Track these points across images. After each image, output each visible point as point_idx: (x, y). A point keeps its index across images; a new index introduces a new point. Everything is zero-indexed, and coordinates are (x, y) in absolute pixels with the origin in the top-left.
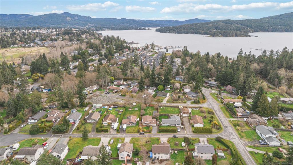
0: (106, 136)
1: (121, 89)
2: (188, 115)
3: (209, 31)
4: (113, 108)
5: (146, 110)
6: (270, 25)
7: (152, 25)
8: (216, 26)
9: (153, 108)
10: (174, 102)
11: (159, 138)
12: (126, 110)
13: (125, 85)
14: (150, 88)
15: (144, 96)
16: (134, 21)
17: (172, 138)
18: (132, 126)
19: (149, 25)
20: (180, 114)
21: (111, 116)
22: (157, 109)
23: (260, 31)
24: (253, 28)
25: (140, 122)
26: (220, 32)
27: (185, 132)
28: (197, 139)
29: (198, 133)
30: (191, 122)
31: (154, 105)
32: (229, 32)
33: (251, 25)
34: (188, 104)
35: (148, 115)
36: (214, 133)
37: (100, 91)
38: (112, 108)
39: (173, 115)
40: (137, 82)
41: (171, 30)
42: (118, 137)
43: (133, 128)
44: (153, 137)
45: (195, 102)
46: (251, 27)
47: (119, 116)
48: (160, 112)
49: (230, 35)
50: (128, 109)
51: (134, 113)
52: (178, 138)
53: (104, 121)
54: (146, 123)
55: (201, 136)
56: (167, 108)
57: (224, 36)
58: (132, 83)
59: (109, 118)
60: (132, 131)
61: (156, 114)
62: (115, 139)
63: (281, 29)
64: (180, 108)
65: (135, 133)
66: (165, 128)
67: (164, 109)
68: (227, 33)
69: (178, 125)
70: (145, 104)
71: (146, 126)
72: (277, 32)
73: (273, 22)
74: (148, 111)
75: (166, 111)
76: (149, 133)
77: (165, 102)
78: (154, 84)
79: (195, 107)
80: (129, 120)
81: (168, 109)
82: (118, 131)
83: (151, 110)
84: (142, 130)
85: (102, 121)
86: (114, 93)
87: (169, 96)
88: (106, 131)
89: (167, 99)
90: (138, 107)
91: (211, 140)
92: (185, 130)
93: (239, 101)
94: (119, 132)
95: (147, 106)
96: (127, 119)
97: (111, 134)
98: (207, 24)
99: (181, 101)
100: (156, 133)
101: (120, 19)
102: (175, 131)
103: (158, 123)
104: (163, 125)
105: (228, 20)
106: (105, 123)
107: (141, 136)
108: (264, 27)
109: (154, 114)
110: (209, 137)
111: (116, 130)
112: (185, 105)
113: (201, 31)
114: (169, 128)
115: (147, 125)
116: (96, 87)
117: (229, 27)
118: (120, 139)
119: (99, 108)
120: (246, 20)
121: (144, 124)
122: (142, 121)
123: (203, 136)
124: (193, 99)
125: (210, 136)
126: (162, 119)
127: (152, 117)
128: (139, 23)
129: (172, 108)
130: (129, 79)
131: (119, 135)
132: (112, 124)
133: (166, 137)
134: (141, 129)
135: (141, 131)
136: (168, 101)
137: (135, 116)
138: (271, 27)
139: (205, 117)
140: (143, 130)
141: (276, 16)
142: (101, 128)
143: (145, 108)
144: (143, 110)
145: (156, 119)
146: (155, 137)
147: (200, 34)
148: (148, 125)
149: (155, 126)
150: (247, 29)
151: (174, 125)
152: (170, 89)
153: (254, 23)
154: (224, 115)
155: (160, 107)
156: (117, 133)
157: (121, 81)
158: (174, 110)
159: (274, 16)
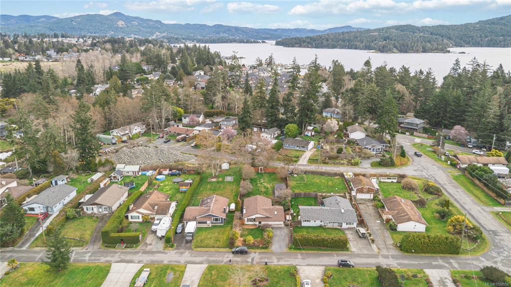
0: (129, 257)
1: (198, 132)
2: (372, 197)
3: (373, 44)
4: (168, 175)
5: (255, 182)
6: (483, 35)
7: (269, 37)
8: (386, 35)
9: (273, 176)
10: (327, 163)
11: (295, 267)
12: (201, 180)
13: (208, 126)
14: (266, 130)
15: (251, 147)
16: (237, 29)
17: (337, 268)
18: (214, 227)
19: (263, 36)
20: (350, 193)
21: (156, 197)
22: (285, 180)
23: (466, 46)
24: (454, 39)
25: (238, 214)
26: (394, 44)
27: (374, 246)
28: (419, 275)
29: (416, 252)
30: (385, 217)
31: (277, 168)
32: (411, 44)
33: (450, 34)
34: (366, 168)
35: (260, 194)
36: (466, 252)
37: (146, 137)
38: (164, 176)
39: (329, 194)
40: (234, 119)
41: (304, 42)
42: (166, 262)
43: (215, 234)
44: (274, 262)
45: (382, 164)
46: (450, 38)
47: (179, 196)
48: (293, 188)
49: (412, 50)
50: (207, 178)
51: (224, 188)
52: (357, 267)
53: (133, 210)
54: (254, 217)
55: (426, 261)
56: (310, 176)
57: (401, 51)
58: (223, 121)
59: (149, 201)
60: (212, 242)
61: (283, 191)
62: (156, 268)
63: (504, 41)
64: (346, 177)
65: (221, 250)
66: (313, 235)
67: (302, 179)
68: (408, 46)
69: (349, 225)
70: (253, 165)
71: (254, 227)
72: (498, 47)
73: (489, 30)
74: (261, 184)
75: (310, 185)
76: (263, 251)
77: (305, 164)
78: (274, 122)
79: (388, 177)
80: (204, 208)
81: (314, 178)
82: (168, 241)
83: (269, 182)
84: (242, 239)
85: (125, 210)
86: (178, 141)
87: (314, 148)
88: (133, 242)
89: (308, 155)
90: (235, 173)
91: (465, 277)
92: (373, 241)
93: (497, 162)
94: (172, 247)
95: (258, 173)
96: (202, 205)
97: (145, 252)
98: (368, 32)
99: (345, 161)
100: (285, 250)
101: (212, 26)
102: (341, 245)
103: (289, 217)
104: (304, 224)
105: (407, 25)
106: (136, 216)
107: (239, 258)
108: (473, 38)
109: (277, 194)
110: (453, 267)
111: (164, 240)
112: (357, 170)
113: (358, 44)
114: (324, 235)
115: (257, 223)
116: (137, 129)
117: (410, 36)
118: (172, 269)
119: (131, 174)
120: (440, 25)
121: (249, 220)
122: (242, 212)
123: (434, 263)
124: (376, 156)
125: (455, 263)
126: (300, 207)
127: (272, 202)
128: (246, 32)
129: (323, 177)
130: (218, 114)
131: (171, 256)
132: (156, 218)
133: (316, 265)
134: (239, 236)
135: (239, 242)
136: (312, 161)
137: (225, 197)
138: (486, 38)
139: (421, 204)
140: (245, 241)
141: (493, 19)
142: (121, 231)
143: (253, 176)
144: (248, 182)
145: (283, 205)
146: (282, 263)
147: (356, 48)
148: (260, 223)
149: (281, 228)
150: (443, 41)
151: (336, 226)
152: (313, 133)
153: (454, 30)
154: (473, 197)
155: (292, 173)
156: (165, 248)
157: (199, 117)
158: (330, 183)
159: (490, 20)
